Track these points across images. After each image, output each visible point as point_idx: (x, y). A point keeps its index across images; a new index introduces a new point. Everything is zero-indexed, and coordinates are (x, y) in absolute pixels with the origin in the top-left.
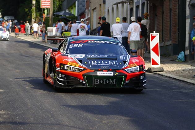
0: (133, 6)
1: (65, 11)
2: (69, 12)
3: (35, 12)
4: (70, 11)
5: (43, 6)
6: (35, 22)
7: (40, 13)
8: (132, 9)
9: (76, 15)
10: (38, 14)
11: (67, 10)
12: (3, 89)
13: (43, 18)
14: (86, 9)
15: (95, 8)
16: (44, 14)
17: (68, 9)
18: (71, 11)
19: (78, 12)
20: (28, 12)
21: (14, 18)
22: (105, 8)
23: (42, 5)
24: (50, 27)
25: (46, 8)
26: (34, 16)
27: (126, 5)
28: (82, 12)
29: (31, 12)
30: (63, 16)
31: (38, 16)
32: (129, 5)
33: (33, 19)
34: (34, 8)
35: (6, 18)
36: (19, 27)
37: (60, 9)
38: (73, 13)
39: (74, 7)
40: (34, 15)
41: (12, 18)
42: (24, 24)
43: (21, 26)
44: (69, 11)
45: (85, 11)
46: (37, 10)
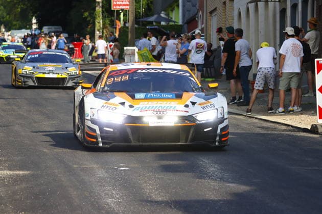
0: (286, 6)
1: (159, 14)
2: (167, 17)
3: (101, 17)
4: (168, 15)
5: (116, 5)
6: (101, 37)
7: (112, 19)
8: (283, 12)
9: (180, 23)
10: (107, 21)
11: (163, 12)
12: (27, 170)
13: (116, 28)
14: (198, 11)
15: (215, 9)
16: (117, 22)
17: (165, 11)
18: (170, 16)
19: (184, 16)
20: (89, 19)
21: (61, 30)
22: (233, 10)
23: (115, 3)
24: (130, 46)
25: (122, 10)
26: (100, 26)
27: (273, 3)
28: (191, 16)
29: (94, 18)
30: (154, 24)
31: (108, 26)
32: (277, 3)
33: (99, 30)
34: (99, 9)
35: (45, 29)
36: (71, 46)
37: (149, 11)
38: (173, 19)
39: (176, 8)
40: (99, 23)
41: (58, 30)
42: (81, 41)
43: (74, 45)
44: (165, 15)
45: (197, 14)
46: (106, 14)
